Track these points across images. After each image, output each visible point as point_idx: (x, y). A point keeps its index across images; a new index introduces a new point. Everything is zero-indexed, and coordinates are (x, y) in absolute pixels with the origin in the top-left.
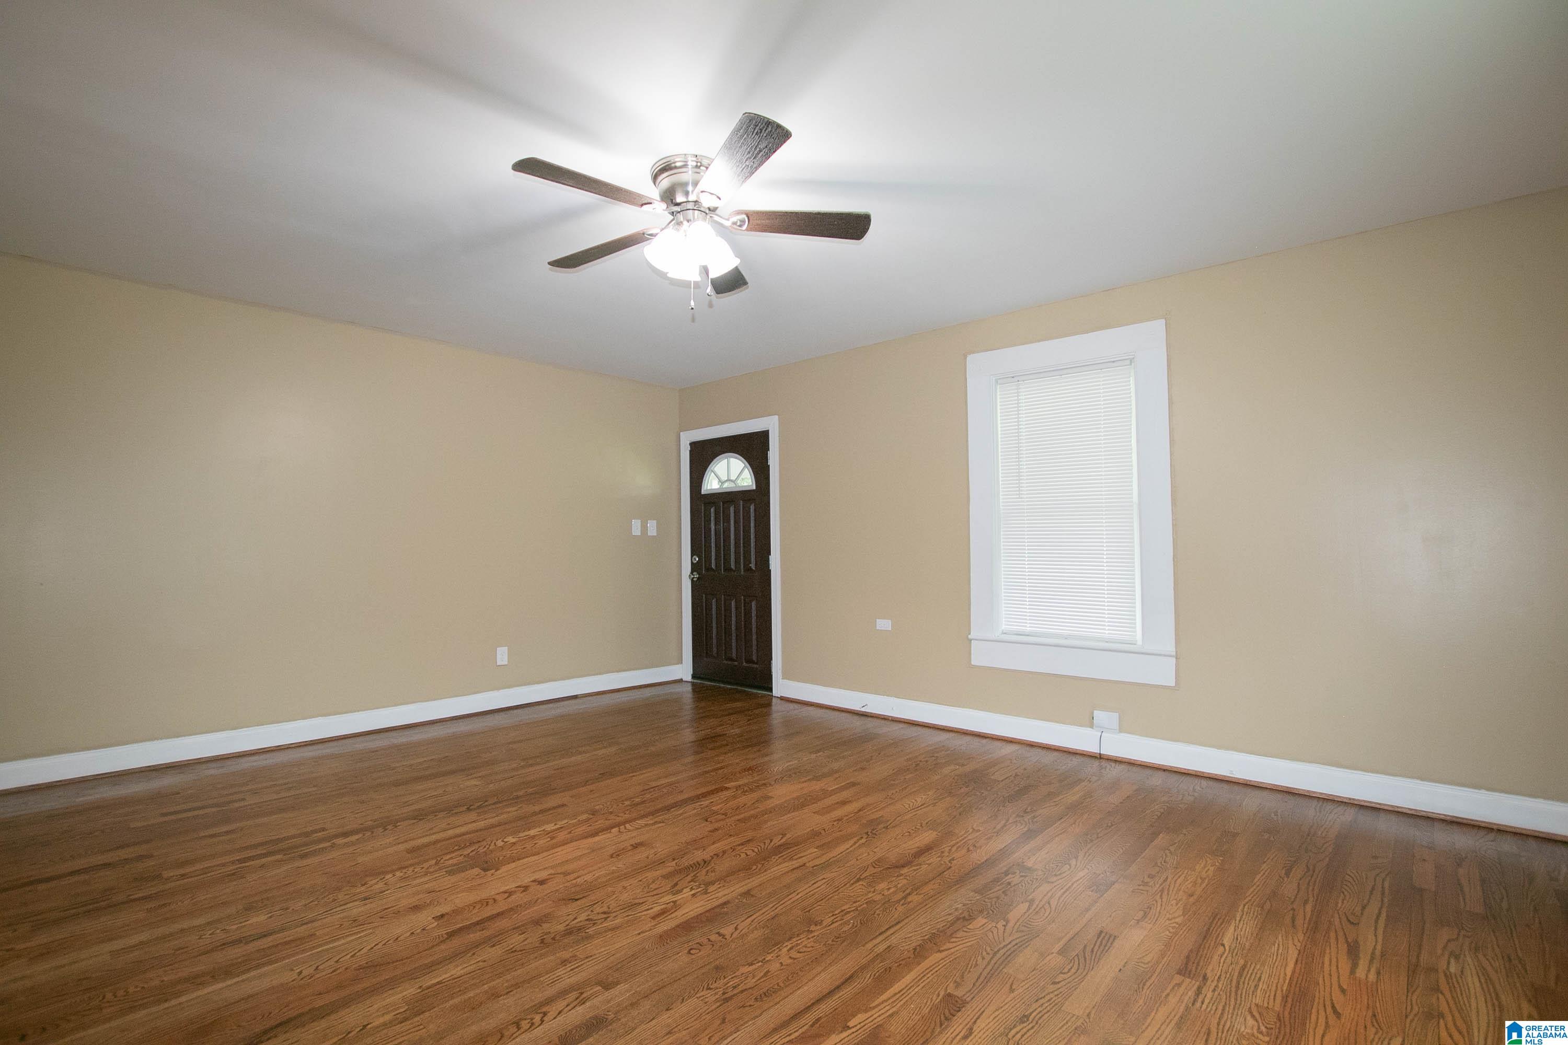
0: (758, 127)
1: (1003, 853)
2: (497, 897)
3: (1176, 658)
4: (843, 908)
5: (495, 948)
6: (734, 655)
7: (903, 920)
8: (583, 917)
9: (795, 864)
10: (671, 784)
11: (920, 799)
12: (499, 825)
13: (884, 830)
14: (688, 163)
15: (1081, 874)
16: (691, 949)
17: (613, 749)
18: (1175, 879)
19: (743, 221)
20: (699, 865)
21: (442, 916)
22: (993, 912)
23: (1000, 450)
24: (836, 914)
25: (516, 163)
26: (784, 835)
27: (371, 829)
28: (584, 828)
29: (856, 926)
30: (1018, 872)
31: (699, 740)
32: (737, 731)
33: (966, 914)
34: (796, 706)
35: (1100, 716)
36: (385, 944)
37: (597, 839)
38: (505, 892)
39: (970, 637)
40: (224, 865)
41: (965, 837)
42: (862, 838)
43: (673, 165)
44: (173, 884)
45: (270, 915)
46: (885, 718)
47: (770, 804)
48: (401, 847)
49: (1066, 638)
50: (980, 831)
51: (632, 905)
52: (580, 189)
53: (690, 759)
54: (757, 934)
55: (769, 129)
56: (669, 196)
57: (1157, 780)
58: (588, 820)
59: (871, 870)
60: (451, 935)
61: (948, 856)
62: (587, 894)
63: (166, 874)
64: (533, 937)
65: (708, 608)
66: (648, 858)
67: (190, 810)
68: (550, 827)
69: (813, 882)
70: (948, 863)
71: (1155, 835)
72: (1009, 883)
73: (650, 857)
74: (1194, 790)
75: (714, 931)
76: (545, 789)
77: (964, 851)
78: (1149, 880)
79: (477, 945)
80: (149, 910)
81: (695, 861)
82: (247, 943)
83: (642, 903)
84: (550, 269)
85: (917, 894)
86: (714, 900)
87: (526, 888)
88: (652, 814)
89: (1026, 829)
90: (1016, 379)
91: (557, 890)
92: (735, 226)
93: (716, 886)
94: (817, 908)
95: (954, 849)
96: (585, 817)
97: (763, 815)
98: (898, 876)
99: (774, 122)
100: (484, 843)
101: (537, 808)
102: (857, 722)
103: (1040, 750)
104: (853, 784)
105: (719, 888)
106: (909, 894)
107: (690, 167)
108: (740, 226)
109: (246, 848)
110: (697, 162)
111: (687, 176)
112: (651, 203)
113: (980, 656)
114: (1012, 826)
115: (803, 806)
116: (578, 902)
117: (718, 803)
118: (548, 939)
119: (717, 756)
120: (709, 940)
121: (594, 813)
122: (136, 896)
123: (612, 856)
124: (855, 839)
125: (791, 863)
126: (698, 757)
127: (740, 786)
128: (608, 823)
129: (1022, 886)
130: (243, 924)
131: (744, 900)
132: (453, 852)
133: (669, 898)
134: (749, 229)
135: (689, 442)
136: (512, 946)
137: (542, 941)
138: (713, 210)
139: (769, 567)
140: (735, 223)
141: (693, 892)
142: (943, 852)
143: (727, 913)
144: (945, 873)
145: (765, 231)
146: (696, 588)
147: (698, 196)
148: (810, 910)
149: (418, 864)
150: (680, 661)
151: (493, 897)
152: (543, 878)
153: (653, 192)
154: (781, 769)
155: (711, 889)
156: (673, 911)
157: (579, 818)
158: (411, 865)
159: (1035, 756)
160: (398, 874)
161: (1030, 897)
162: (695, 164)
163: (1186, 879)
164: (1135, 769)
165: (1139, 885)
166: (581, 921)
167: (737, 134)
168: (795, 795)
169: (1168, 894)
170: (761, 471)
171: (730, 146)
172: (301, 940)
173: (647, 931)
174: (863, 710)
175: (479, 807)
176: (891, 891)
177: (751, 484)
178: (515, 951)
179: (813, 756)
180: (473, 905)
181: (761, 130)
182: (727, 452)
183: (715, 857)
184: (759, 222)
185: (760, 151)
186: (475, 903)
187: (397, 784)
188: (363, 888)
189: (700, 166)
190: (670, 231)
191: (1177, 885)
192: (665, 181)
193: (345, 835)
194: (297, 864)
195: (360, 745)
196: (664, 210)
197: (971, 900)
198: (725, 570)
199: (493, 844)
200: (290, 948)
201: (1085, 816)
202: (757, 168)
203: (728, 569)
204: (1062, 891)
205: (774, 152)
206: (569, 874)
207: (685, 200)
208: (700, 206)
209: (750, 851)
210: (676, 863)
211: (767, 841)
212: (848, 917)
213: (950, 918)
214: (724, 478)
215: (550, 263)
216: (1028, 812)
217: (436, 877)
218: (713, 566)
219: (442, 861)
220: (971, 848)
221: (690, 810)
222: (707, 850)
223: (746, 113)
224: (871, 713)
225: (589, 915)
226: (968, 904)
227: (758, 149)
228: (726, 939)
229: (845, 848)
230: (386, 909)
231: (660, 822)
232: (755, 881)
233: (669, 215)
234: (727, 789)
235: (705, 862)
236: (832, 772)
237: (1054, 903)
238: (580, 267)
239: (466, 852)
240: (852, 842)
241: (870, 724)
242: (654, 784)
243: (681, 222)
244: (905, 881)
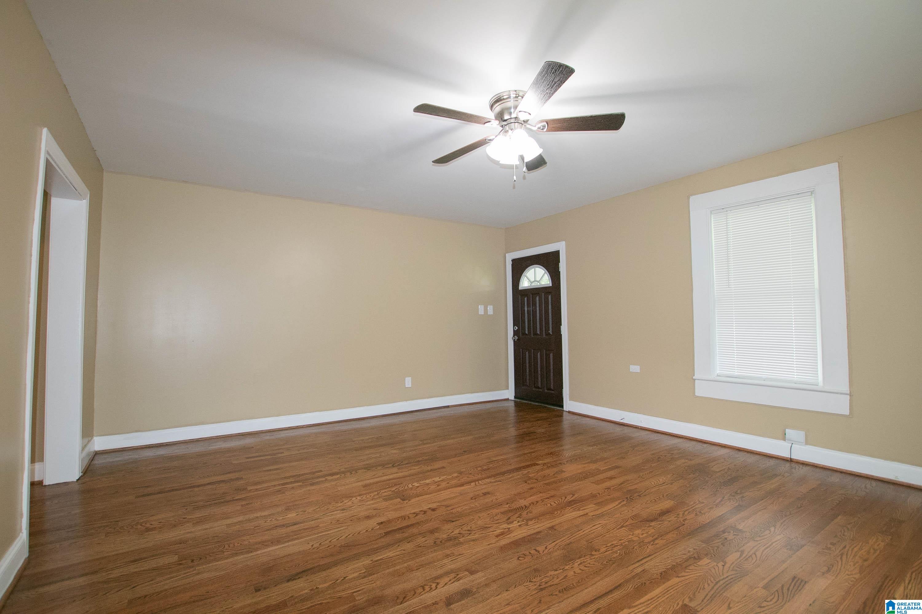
0: (554, 69)
1: (721, 519)
2: (410, 516)
3: (850, 396)
4: (613, 543)
5: (409, 544)
6: (540, 385)
7: (653, 554)
8: (457, 531)
9: (581, 513)
10: (503, 460)
11: (662, 479)
12: (409, 476)
13: (638, 497)
14: (511, 96)
15: (779, 537)
16: (519, 557)
17: (470, 438)
18: (852, 547)
19: (544, 126)
20: (523, 508)
21: (382, 523)
22: (715, 556)
23: (714, 257)
24: (608, 546)
25: (415, 108)
26: (574, 495)
27: (344, 473)
28: (455, 481)
29: (621, 555)
30: (732, 532)
31: (520, 435)
32: (543, 430)
33: (696, 555)
34: (578, 417)
35: (790, 433)
36: (353, 535)
37: (462, 488)
38: (414, 513)
39: (694, 377)
40: (275, 486)
41: (693, 507)
42: (624, 501)
43: (502, 98)
44: (252, 494)
45: (297, 513)
46: (636, 427)
47: (565, 475)
48: (360, 484)
49: (764, 380)
50: (704, 503)
51: (484, 528)
52: (450, 118)
53: (513, 446)
54: (559, 552)
55: (561, 69)
56: (500, 116)
57: (835, 479)
58: (457, 477)
59: (630, 521)
60: (387, 534)
61: (682, 517)
62: (458, 519)
63: (249, 488)
64: (430, 540)
65: (524, 358)
66: (492, 501)
67: (257, 457)
68: (437, 479)
69: (593, 525)
70: (682, 521)
71: (835, 516)
72: (726, 539)
73: (494, 501)
74: (866, 487)
75: (533, 548)
76: (432, 458)
77: (693, 515)
78: (832, 546)
79: (400, 541)
80: (242, 506)
81: (520, 506)
82: (287, 527)
83: (490, 527)
84: (433, 165)
85: (661, 539)
86: (532, 529)
87: (425, 512)
88: (494, 476)
89: (737, 504)
90: (725, 210)
91: (442, 515)
92: (540, 130)
93: (533, 522)
94: (596, 541)
95: (687, 512)
96: (456, 475)
97: (560, 482)
98: (648, 527)
99: (564, 65)
100: (402, 485)
101: (429, 468)
102: (618, 429)
103: (746, 453)
104: (617, 467)
105: (535, 523)
106: (656, 539)
107: (512, 98)
108: (542, 129)
109: (285, 478)
110: (516, 94)
111: (510, 103)
112: (489, 122)
113: (701, 390)
114: (726, 502)
115: (585, 478)
116: (454, 523)
117: (532, 472)
118: (438, 542)
119: (531, 445)
120: (530, 553)
121: (461, 473)
122: (237, 498)
123: (472, 499)
124: (619, 501)
125: (578, 512)
126: (520, 444)
127: (545, 463)
128: (469, 479)
129: (735, 541)
130: (285, 517)
131: (550, 532)
132: (386, 489)
133: (505, 526)
134: (548, 131)
135: (511, 259)
136: (419, 544)
137: (435, 542)
138: (526, 122)
139: (561, 333)
140: (539, 128)
141: (519, 524)
142: (678, 514)
143: (540, 538)
144: (680, 528)
145: (558, 131)
146: (516, 344)
147: (517, 115)
148: (591, 542)
149: (368, 493)
150: (507, 388)
151: (408, 515)
152: (434, 508)
153: (490, 115)
154: (570, 455)
155: (530, 523)
156: (508, 533)
157: (452, 475)
158: (366, 494)
159: (742, 457)
160: (359, 498)
161: (742, 549)
162: (515, 96)
163: (860, 549)
164: (818, 470)
165: (823, 549)
166: (456, 534)
167: (541, 75)
168: (579, 471)
169: (847, 557)
170: (555, 275)
171: (536, 83)
172: (313, 528)
173: (493, 544)
174: (622, 421)
175: (399, 465)
176: (644, 535)
177: (549, 283)
178: (420, 547)
179: (591, 448)
180: (398, 519)
181: (556, 70)
182: (533, 265)
183: (532, 504)
184: (554, 126)
185: (555, 83)
186: (399, 518)
187: (356, 450)
188: (341, 504)
189: (519, 96)
190: (501, 137)
191: (854, 552)
192: (498, 108)
193: (332, 475)
194: (308, 488)
195: (338, 427)
196: (497, 125)
197: (699, 547)
198: (534, 335)
199: (406, 486)
200: (308, 532)
201: (781, 499)
202: (553, 94)
203: (535, 334)
204: (764, 547)
205: (564, 83)
206: (448, 506)
207: (510, 118)
208: (519, 120)
209: (553, 503)
210: (509, 506)
211: (564, 498)
212: (615, 549)
213: (685, 557)
214: (533, 280)
215: (433, 162)
216: (739, 494)
217: (378, 502)
218: (527, 332)
219: (380, 493)
220: (698, 513)
221: (517, 475)
222: (527, 500)
223: (546, 62)
224: (627, 424)
225: (460, 531)
226: (697, 549)
227: (554, 82)
228: (540, 553)
229: (613, 506)
230: (353, 516)
231: (499, 481)
232: (557, 521)
233: (500, 127)
234: (537, 464)
235: (526, 507)
236: (603, 459)
237: (759, 554)
238: (449, 162)
239: (393, 489)
240: (617, 503)
241: (626, 430)
242: (494, 459)
243: (508, 131)
244: (653, 530)
